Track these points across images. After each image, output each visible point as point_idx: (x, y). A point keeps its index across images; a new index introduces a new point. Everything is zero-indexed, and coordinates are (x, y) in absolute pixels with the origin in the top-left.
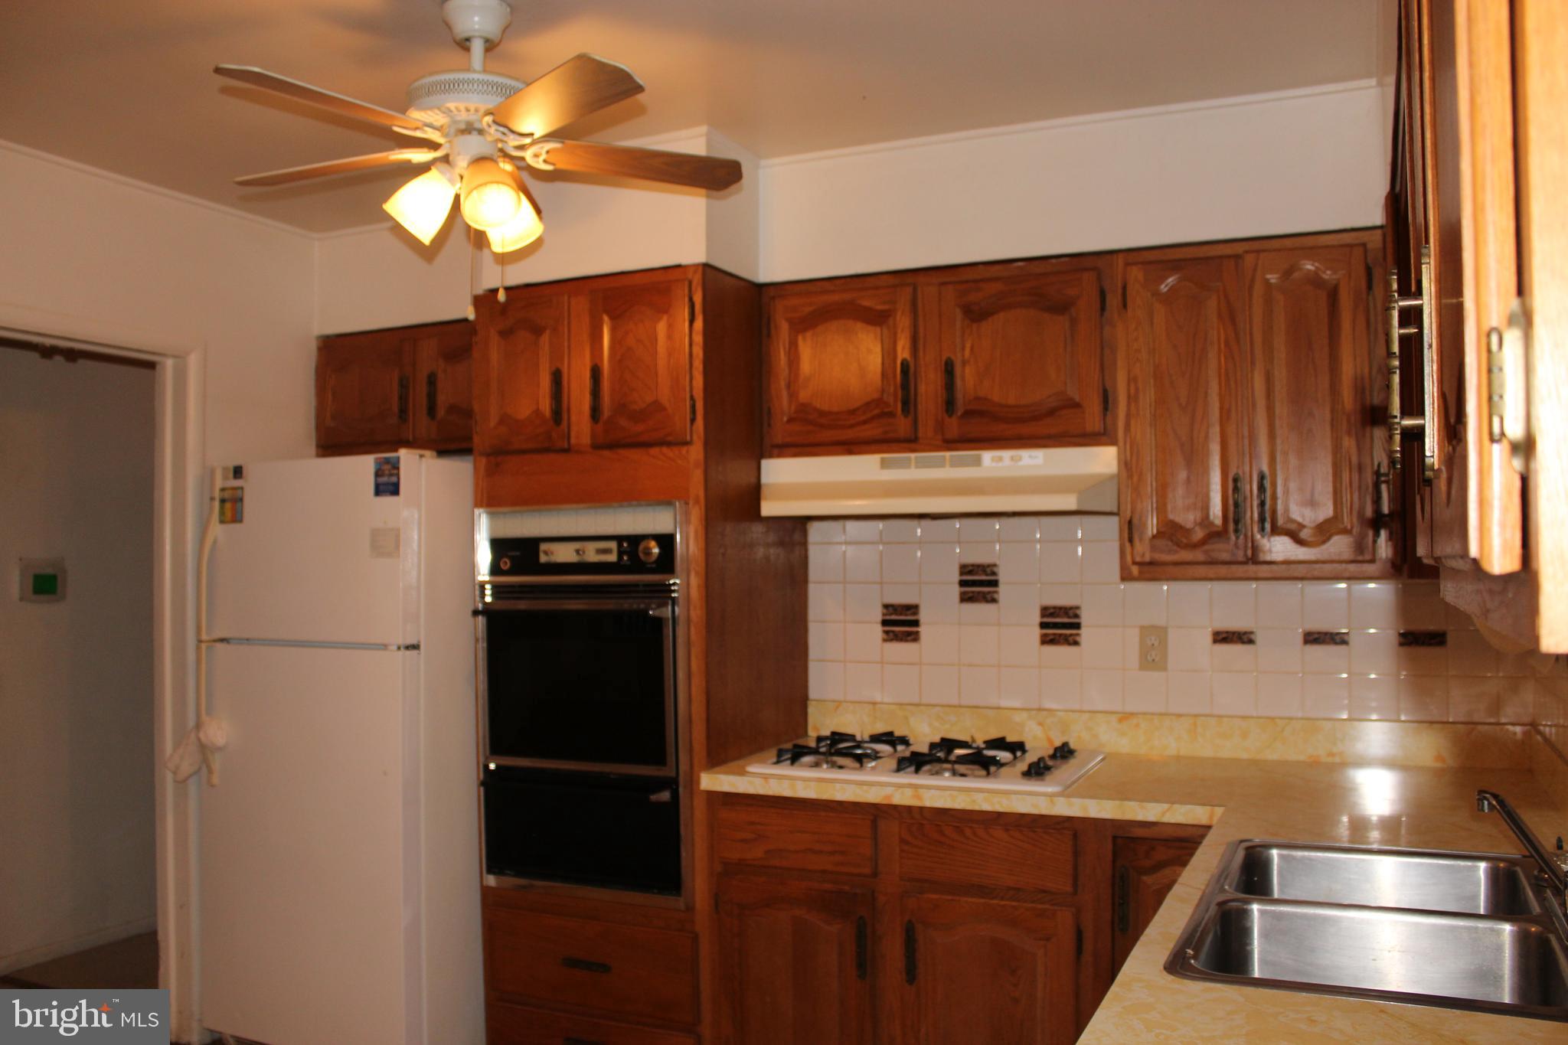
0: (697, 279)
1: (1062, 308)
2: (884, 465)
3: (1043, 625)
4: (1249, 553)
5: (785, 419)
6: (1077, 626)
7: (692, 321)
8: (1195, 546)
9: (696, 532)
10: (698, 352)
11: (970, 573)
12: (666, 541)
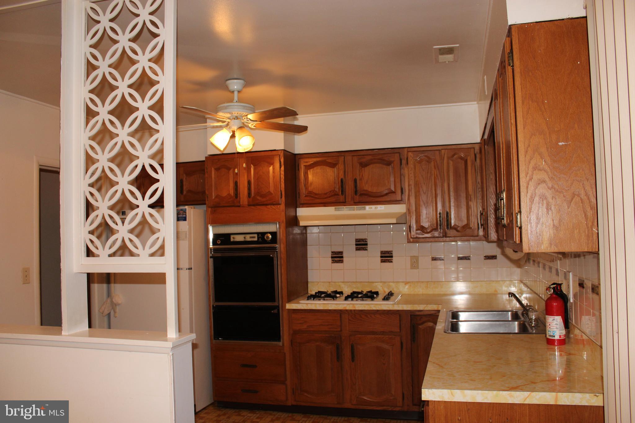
0: (282, 154)
1: (389, 163)
2: (336, 210)
3: (381, 257)
4: (444, 234)
5: (304, 196)
6: (392, 257)
7: (280, 167)
8: (428, 233)
9: (283, 231)
10: (283, 176)
11: (359, 241)
12: (274, 234)
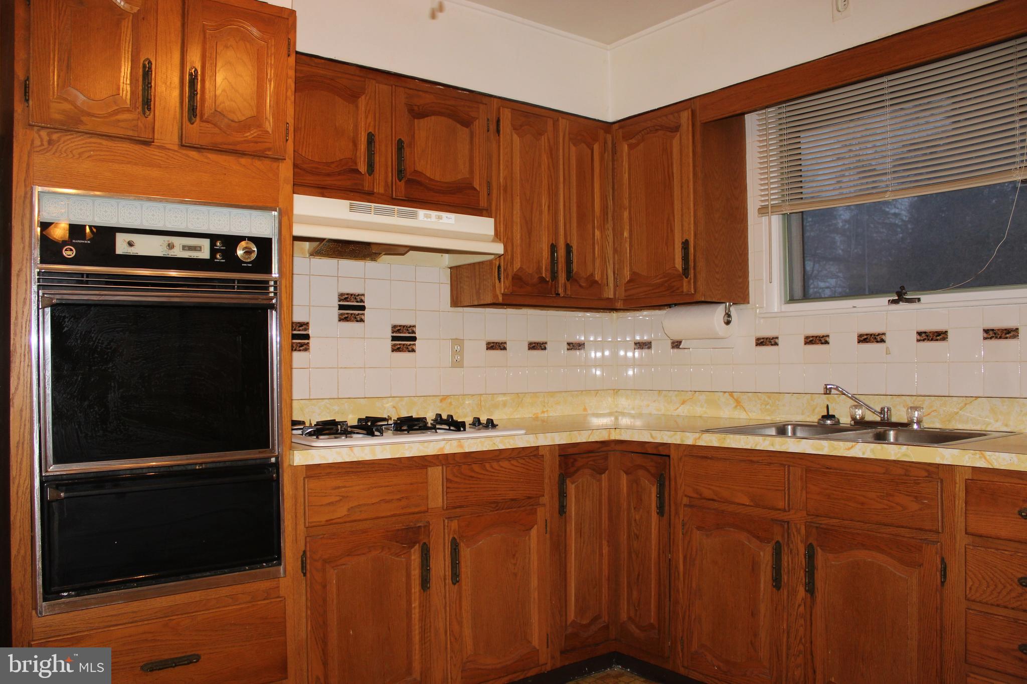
0: (291, 22)
1: (467, 123)
2: (352, 208)
3: (393, 338)
6: (414, 339)
7: (288, 56)
9: (285, 238)
11: (346, 300)
12: (264, 244)
